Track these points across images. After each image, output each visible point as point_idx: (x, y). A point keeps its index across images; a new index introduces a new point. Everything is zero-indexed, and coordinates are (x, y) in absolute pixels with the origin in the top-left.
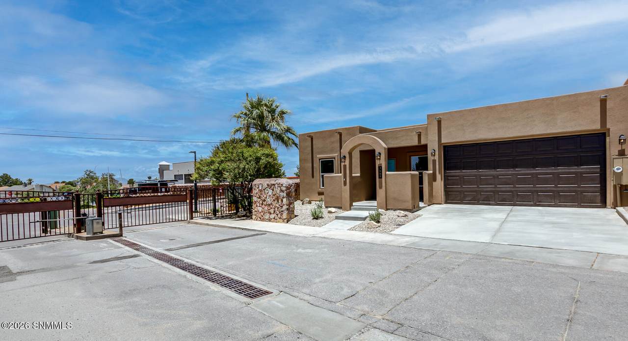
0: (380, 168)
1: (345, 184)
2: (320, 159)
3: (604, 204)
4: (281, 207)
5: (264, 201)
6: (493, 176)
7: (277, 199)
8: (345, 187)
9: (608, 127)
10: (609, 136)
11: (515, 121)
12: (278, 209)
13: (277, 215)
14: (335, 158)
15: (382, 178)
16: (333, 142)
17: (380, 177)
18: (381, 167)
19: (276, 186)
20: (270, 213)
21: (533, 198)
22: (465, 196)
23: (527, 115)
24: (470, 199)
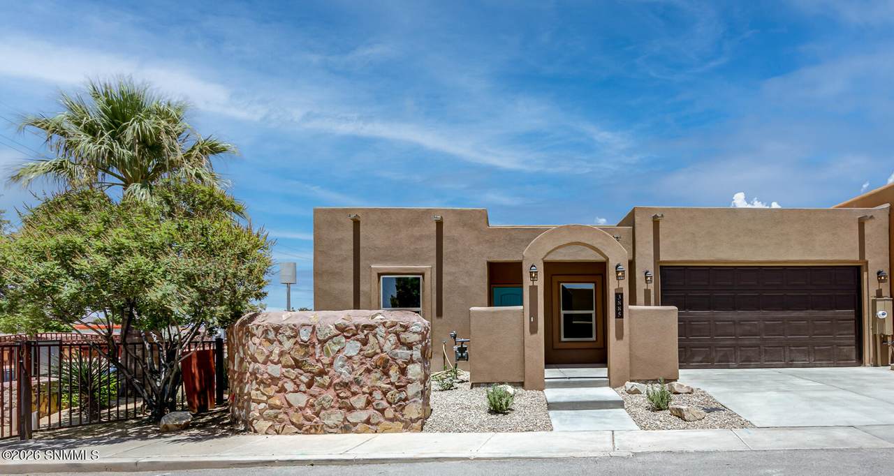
0: (619, 296)
1: (534, 329)
2: (379, 275)
3: (860, 361)
4: (398, 387)
5: (322, 373)
6: (734, 321)
7: (385, 368)
8: (534, 336)
9: (866, 259)
10: (867, 270)
11: (767, 237)
12: (385, 393)
13: (382, 411)
14: (423, 274)
15: (622, 317)
16: (420, 238)
17: (619, 315)
18: (622, 294)
19: (381, 331)
20: (351, 409)
21: (784, 355)
22: (693, 356)
23: (782, 230)
24: (700, 359)
